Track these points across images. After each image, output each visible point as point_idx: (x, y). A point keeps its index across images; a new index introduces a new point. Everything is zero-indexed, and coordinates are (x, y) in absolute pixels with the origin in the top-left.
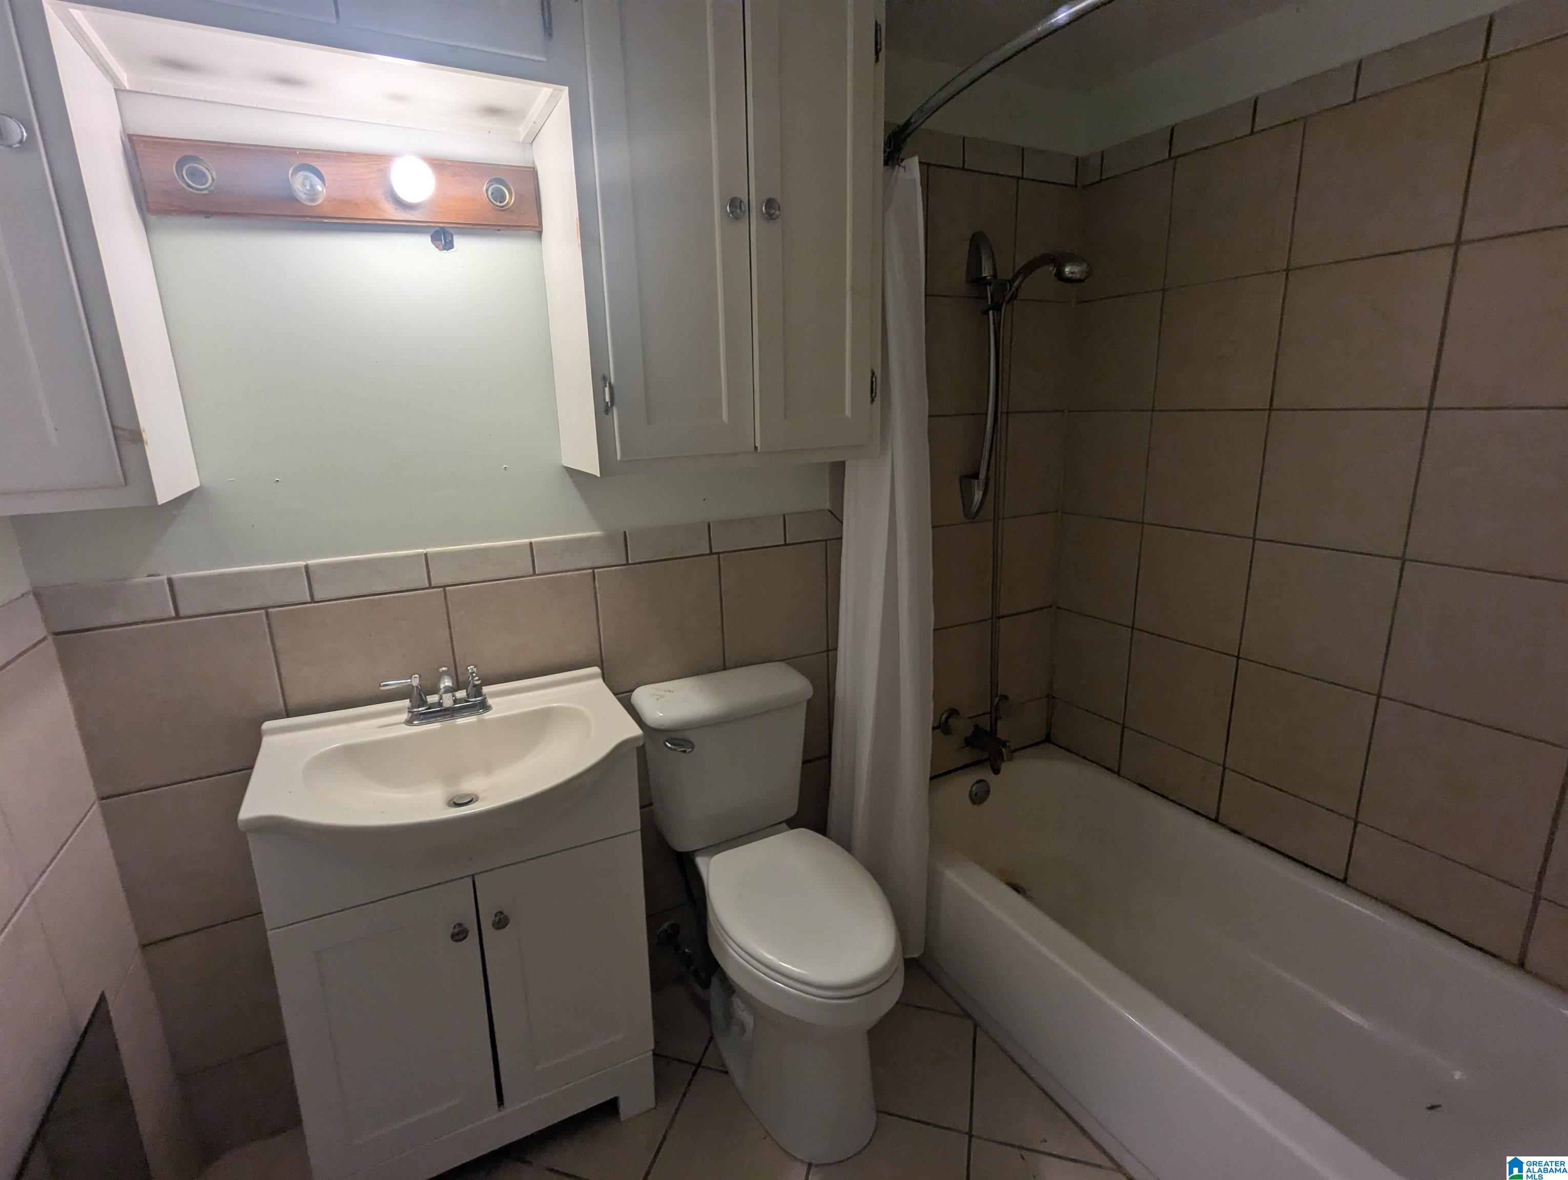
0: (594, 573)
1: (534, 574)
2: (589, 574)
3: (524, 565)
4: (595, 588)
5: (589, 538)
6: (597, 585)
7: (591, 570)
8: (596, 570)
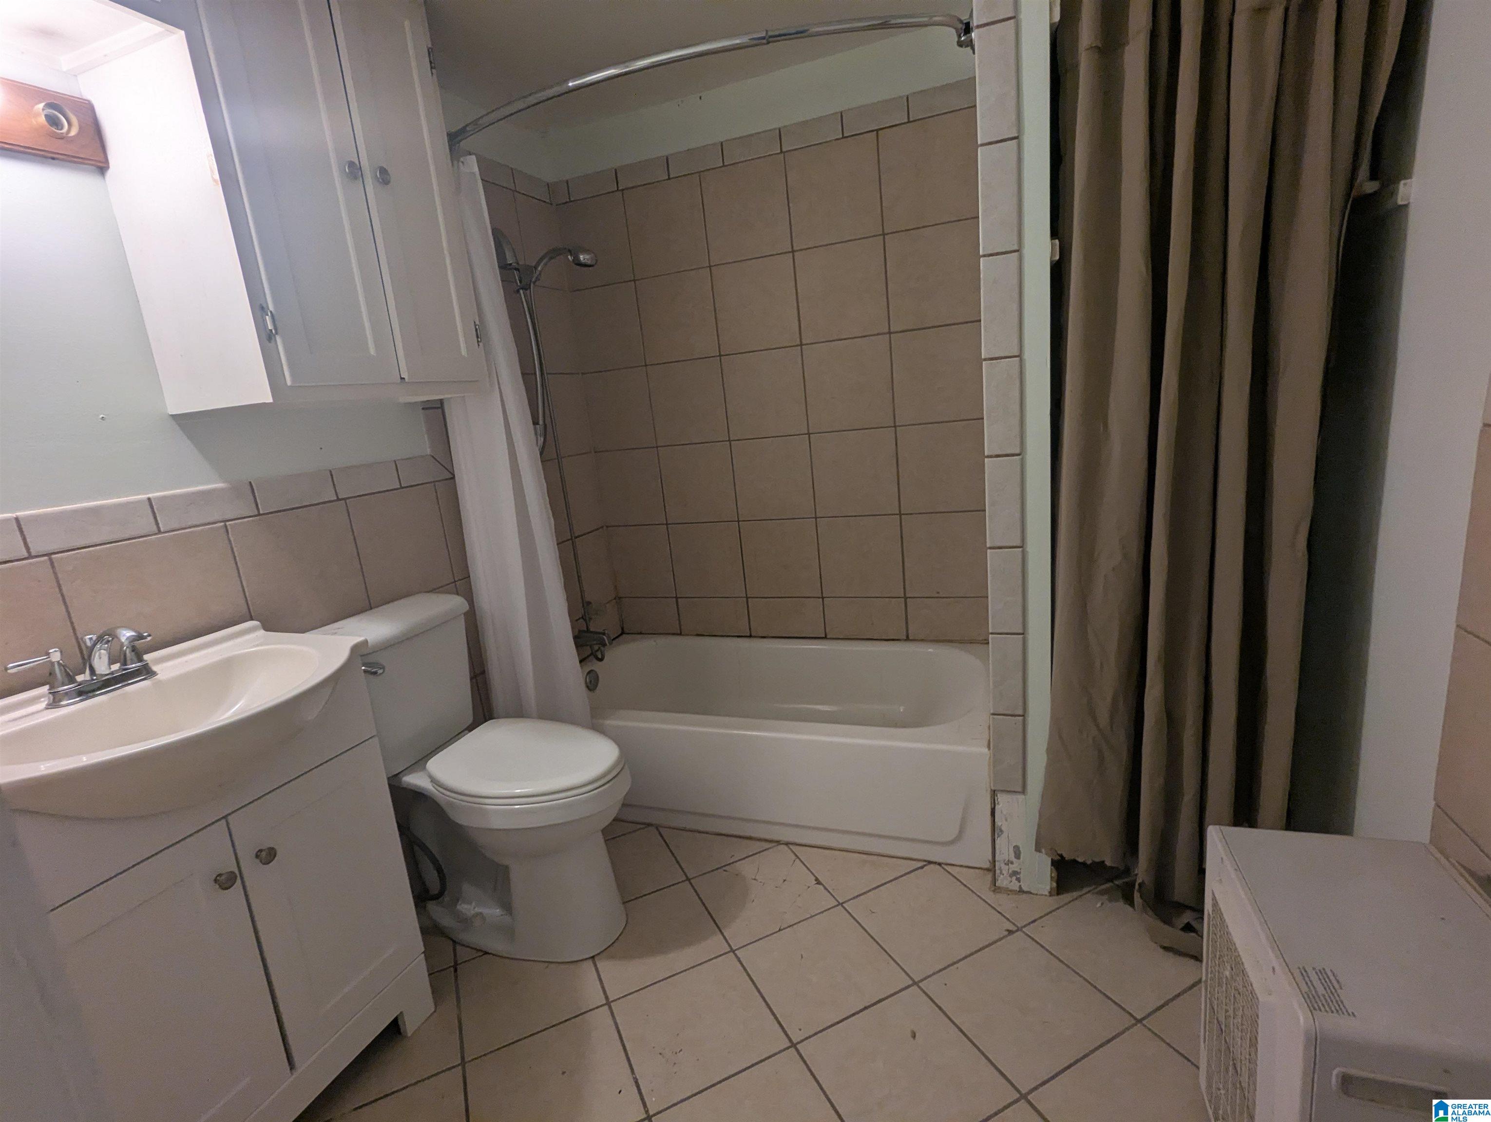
0: (226, 526)
1: (160, 532)
2: (221, 526)
3: (145, 524)
4: (230, 541)
5: (214, 490)
6: (232, 539)
7: (222, 524)
8: (227, 523)
